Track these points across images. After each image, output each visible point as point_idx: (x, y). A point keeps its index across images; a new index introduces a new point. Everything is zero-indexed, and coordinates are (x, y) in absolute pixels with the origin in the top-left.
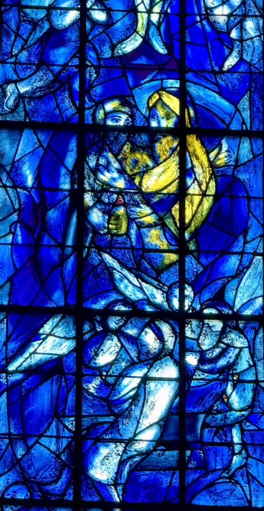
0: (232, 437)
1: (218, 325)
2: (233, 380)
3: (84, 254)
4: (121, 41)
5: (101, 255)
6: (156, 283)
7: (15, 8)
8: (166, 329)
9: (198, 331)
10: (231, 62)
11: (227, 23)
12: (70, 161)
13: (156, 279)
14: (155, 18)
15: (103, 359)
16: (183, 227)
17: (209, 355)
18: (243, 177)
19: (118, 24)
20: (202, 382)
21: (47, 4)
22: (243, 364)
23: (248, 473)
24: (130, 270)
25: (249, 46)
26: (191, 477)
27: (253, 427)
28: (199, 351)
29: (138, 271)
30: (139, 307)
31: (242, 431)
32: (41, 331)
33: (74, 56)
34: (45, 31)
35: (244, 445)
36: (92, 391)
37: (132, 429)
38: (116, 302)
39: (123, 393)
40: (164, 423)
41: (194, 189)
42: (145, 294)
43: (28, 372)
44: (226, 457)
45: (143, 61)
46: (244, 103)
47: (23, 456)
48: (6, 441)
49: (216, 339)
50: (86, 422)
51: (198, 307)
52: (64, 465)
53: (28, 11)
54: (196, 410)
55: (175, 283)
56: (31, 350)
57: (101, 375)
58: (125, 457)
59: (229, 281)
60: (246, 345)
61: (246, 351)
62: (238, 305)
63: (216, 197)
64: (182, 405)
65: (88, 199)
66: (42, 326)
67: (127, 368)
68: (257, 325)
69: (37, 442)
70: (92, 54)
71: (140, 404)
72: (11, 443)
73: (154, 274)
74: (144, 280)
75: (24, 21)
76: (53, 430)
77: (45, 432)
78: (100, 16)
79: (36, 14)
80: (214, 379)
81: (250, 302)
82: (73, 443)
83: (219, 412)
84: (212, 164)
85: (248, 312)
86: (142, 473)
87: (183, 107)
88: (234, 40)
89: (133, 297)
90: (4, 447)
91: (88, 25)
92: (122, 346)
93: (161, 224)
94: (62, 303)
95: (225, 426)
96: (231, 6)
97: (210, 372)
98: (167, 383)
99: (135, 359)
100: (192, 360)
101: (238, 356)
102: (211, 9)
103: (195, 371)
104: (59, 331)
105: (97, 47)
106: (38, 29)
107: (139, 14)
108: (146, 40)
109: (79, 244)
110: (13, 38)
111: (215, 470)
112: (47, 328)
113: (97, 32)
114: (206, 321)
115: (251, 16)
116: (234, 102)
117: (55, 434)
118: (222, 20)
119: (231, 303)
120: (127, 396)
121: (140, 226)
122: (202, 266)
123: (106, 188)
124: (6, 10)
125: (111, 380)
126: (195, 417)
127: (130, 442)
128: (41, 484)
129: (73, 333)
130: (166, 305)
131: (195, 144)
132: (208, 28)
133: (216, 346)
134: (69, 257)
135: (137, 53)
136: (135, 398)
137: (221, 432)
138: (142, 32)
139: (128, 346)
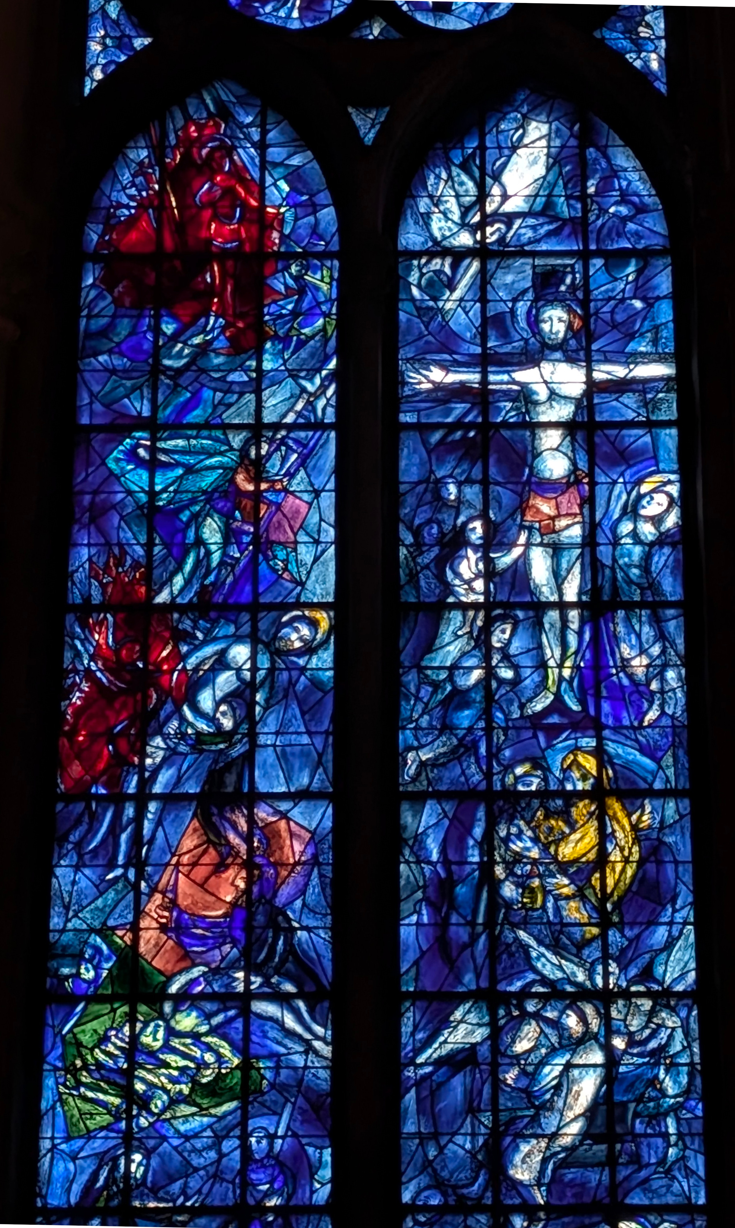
0: (667, 1127)
1: (647, 1004)
2: (665, 1064)
3: (497, 932)
4: (530, 700)
5: (515, 932)
6: (576, 960)
7: (414, 670)
8: (589, 1010)
9: (624, 1011)
10: (652, 715)
11: (646, 675)
12: (478, 831)
13: (576, 956)
14: (566, 673)
15: (521, 1046)
16: (605, 897)
17: (638, 1038)
18: (670, 839)
19: (527, 682)
20: (632, 1067)
21: (448, 664)
22: (677, 1046)
23: (686, 1167)
24: (547, 947)
25: (670, 698)
26: (623, 1173)
27: (689, 1116)
28: (626, 1034)
29: (556, 947)
30: (559, 987)
31: (678, 1120)
32: (452, 1019)
33: (480, 718)
34: (446, 692)
35: (680, 1135)
36: (510, 1081)
37: (555, 1123)
38: (533, 983)
39: (543, 1083)
40: (590, 1113)
41: (615, 856)
42: (564, 972)
43: (439, 1063)
44: (661, 1149)
45: (554, 719)
46: (668, 760)
47: (436, 1157)
48: (417, 1141)
49: (645, 1019)
50: (504, 1117)
51: (624, 984)
52: (480, 1166)
53: (429, 672)
54: (625, 1099)
55: (598, 959)
56: (442, 1039)
57: (519, 1064)
58: (548, 1154)
59: (657, 955)
60: (679, 1024)
61: (679, 1030)
62: (668, 981)
63: (641, 863)
64: (609, 1093)
65: (499, 871)
66: (452, 1013)
67: (547, 1054)
69: (450, 1141)
70: (499, 715)
71: (563, 1094)
72: (421, 1144)
73: (574, 951)
74: (563, 957)
75: (424, 683)
76: (467, 1127)
77: (459, 1129)
78: (507, 674)
79: (437, 676)
80: (644, 1064)
81: (683, 976)
82: (491, 1141)
83: (651, 1099)
84: (635, 828)
85: (680, 988)
86: (567, 1171)
87: (601, 766)
88: (655, 692)
89: (552, 977)
90: (414, 1148)
91: (494, 685)
92: (542, 1031)
93: (580, 895)
94: (473, 987)
95: (658, 1114)
96: (649, 656)
97: (640, 1055)
98: (592, 1069)
99: (556, 1045)
100: (619, 1043)
101: (671, 1037)
102: (629, 660)
103: (623, 1055)
104: (472, 1018)
105: (505, 707)
106: (440, 691)
107: (550, 670)
108: (558, 696)
109: (490, 922)
110: (412, 702)
111: (649, 1165)
112: (458, 1015)
113: (504, 691)
114: (633, 1000)
115: (673, 666)
116: (657, 761)
117: (469, 1131)
118: (640, 672)
119: (660, 978)
120: (549, 1086)
121: (558, 898)
122: (627, 939)
123: (518, 858)
124: (404, 673)
125: (530, 1069)
126: (624, 1105)
127: (554, 1136)
128: (455, 1187)
129: (486, 1019)
130: (588, 983)
131: (615, 806)
132: (626, 682)
133: (646, 1027)
134: (480, 935)
135: (547, 711)
136: (557, 1088)
137: (654, 1122)
138: (554, 689)
139: (548, 1030)
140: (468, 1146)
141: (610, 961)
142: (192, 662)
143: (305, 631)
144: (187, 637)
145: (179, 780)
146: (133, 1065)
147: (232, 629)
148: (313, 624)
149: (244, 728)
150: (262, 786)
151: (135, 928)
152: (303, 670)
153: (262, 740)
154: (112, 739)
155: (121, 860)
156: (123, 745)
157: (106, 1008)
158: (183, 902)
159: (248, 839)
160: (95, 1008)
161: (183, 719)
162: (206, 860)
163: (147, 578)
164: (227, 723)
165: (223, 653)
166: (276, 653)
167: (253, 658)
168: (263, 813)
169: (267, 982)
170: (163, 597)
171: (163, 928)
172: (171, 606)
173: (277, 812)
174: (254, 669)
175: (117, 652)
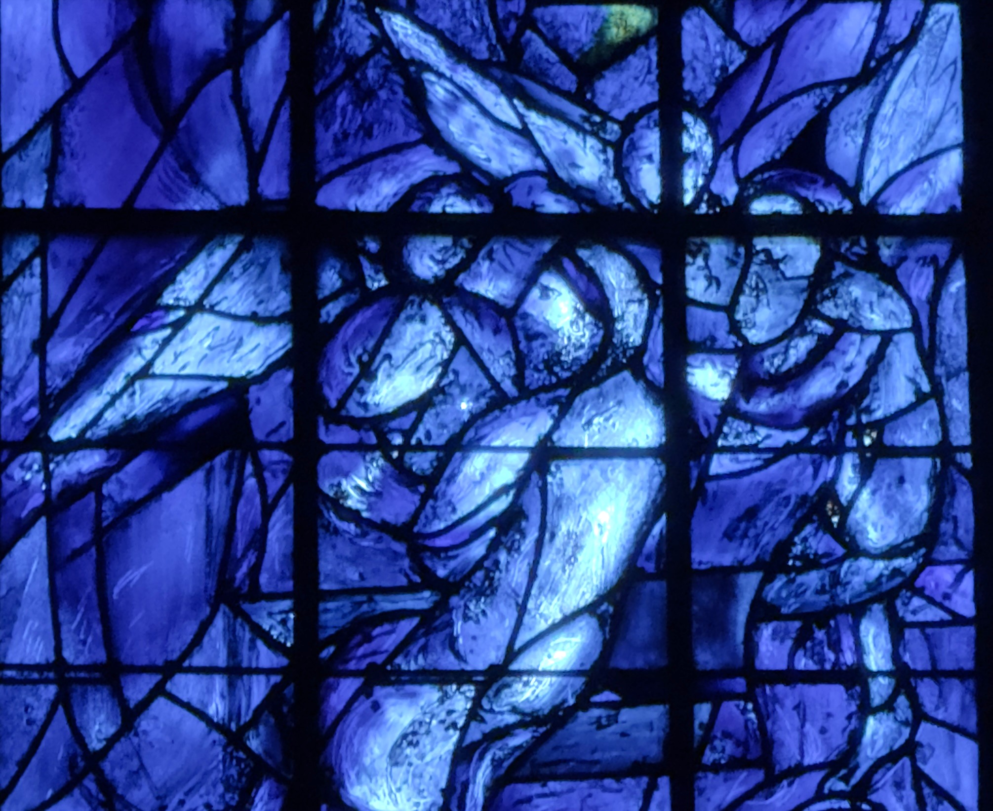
0: (859, 649)
1: (802, 256)
2: (860, 448)
3: (318, 18)
5: (377, 21)
6: (576, 112)
8: (615, 273)
9: (729, 278)
13: (577, 98)
15: (393, 390)
17: (772, 363)
20: (749, 460)
22: (898, 392)
23: (919, 777)
24: (482, 68)
26: (716, 796)
27: (933, 614)
28: (736, 350)
29: (514, 74)
31: (897, 629)
32: (168, 298)
35: (902, 677)
36: (354, 502)
37: (501, 636)
38: (435, 183)
39: (464, 509)
40: (614, 609)
42: (539, 152)
43: (123, 441)
44: (839, 721)
47: (112, 741)
48: (50, 691)
49: (798, 303)
50: (334, 615)
51: (730, 192)
52: (256, 771)
54: (727, 560)
55: (645, 110)
56: (134, 364)
57: (384, 446)
58: (475, 733)
59: (838, 98)
60: (907, 321)
62: (873, 182)
64: (677, 542)
66: (170, 278)
67: (476, 418)
68: (941, 249)
69: (159, 690)
71: (528, 545)
73: (569, 81)
74: (532, 103)
76: (214, 649)
77: (187, 653)
80: (788, 449)
82: (289, 691)
83: (810, 563)
85: (909, 204)
86: (536, 789)
89: (496, 166)
90: (40, 714)
92: (461, 340)
94: (239, 196)
95: (833, 610)
97: (777, 421)
99: (508, 386)
100: (710, 381)
101: (877, 361)
103: (722, 420)
104: (233, 296)
111: (798, 770)
112: (187, 285)
114: (761, 243)
117: (222, 661)
119: (848, 175)
120: (482, 518)
122: (743, 45)
125: (421, 462)
126: (724, 581)
127: (495, 678)
129: (281, 301)
130: (613, 187)
133: (798, 329)
134: (262, 29)
136: (509, 523)
137: (820, 634)
140: (217, 708)
141: (687, 118)
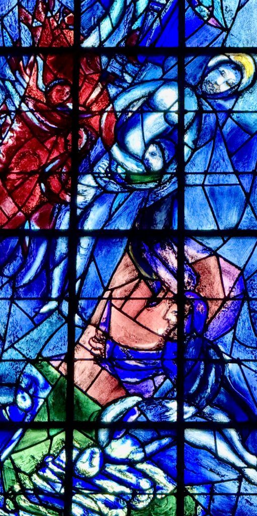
142: (120, 104)
143: (231, 75)
144: (116, 80)
145: (110, 217)
146: (70, 490)
147: (159, 73)
148: (239, 68)
149: (173, 168)
150: (192, 224)
151: (70, 359)
152: (229, 113)
153: (191, 179)
154: (44, 177)
155: (55, 293)
156: (55, 183)
157: (43, 435)
158: (117, 334)
159: (178, 274)
160: (32, 435)
161: (112, 159)
162: (137, 294)
163: (76, 24)
164: (156, 164)
165: (151, 95)
166: (202, 96)
167: (181, 100)
168: (192, 251)
169: (199, 412)
170: (91, 42)
171: (97, 360)
172: (100, 50)
173: (206, 249)
174: (182, 112)
175: (47, 93)
